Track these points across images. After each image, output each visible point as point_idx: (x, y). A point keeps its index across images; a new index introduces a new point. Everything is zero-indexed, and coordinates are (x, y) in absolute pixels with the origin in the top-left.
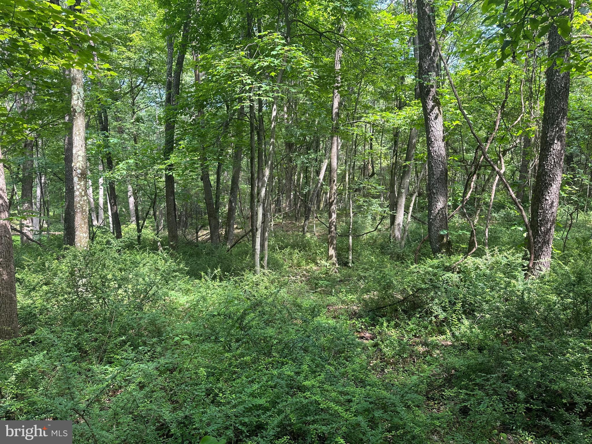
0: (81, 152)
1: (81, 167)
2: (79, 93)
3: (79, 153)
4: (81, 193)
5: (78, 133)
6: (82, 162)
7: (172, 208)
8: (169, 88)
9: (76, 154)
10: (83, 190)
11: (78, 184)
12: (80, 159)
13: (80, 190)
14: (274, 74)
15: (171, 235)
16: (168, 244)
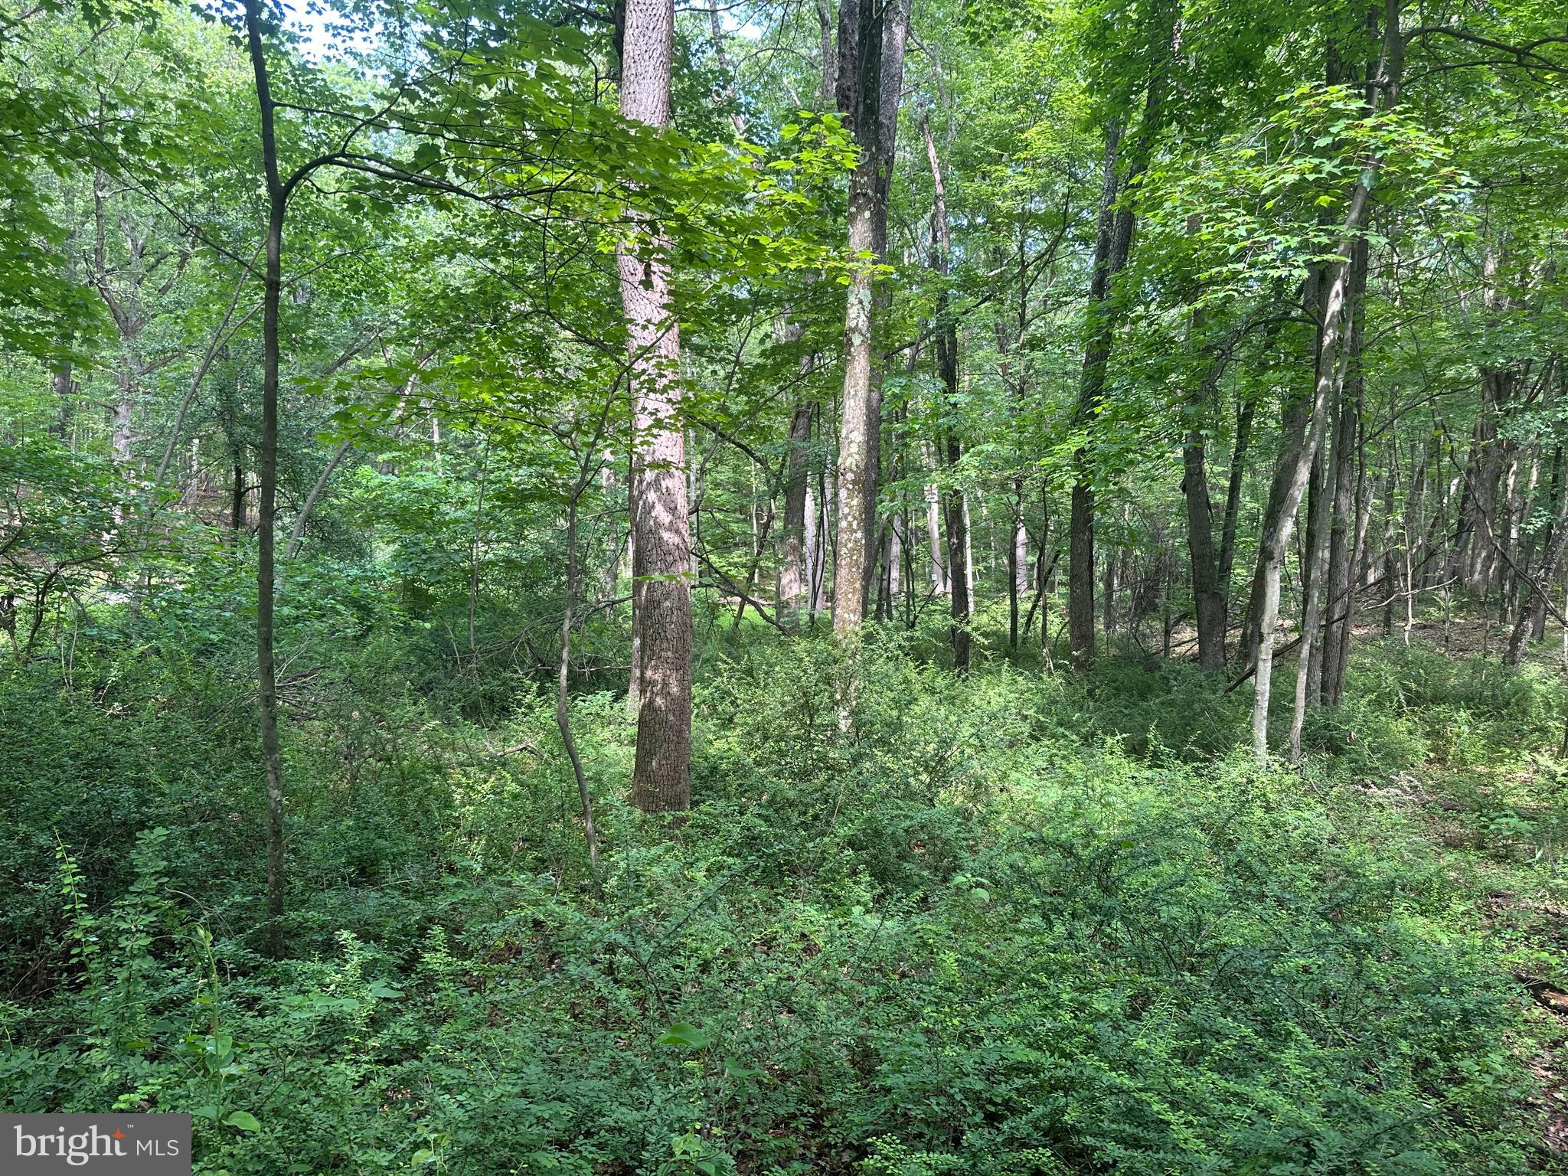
0: (856, 433)
1: (854, 468)
2: (861, 302)
3: (852, 436)
4: (850, 524)
5: (852, 392)
6: (857, 457)
7: (1085, 565)
8: (1102, 254)
9: (846, 438)
10: (855, 518)
11: (847, 504)
12: (854, 448)
13: (850, 518)
14: (1329, 199)
15: (1077, 634)
16: (1067, 655)
